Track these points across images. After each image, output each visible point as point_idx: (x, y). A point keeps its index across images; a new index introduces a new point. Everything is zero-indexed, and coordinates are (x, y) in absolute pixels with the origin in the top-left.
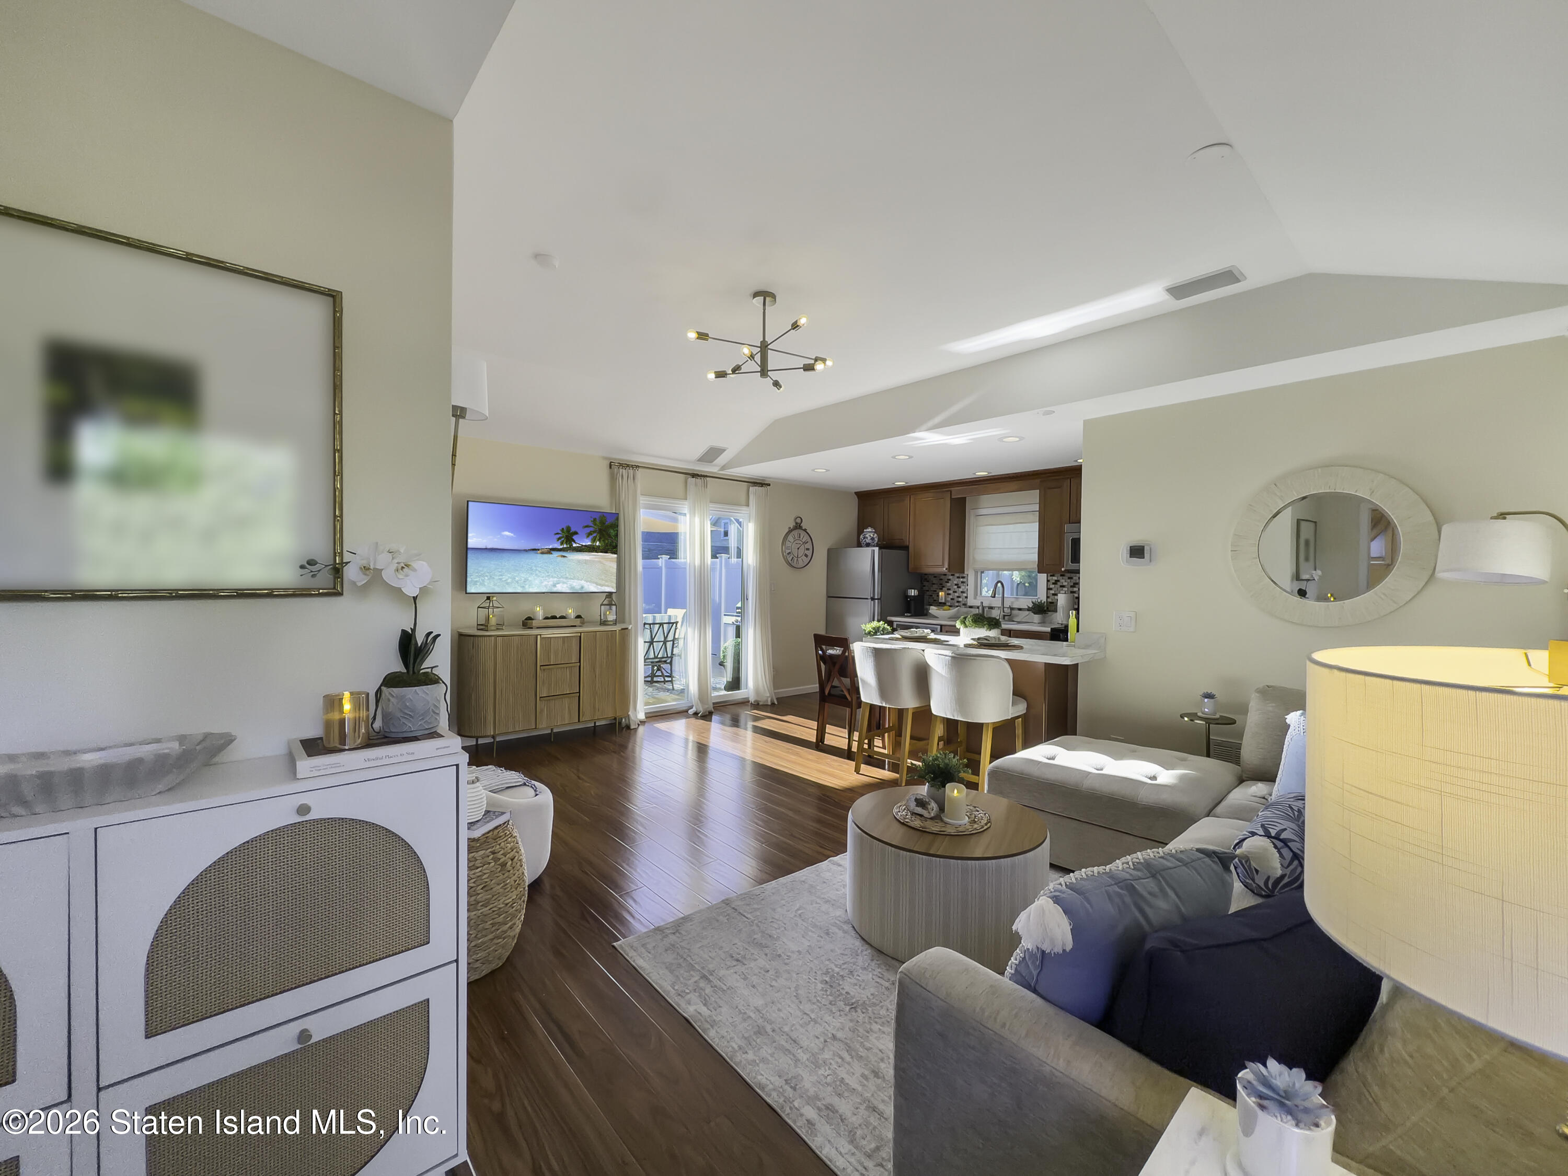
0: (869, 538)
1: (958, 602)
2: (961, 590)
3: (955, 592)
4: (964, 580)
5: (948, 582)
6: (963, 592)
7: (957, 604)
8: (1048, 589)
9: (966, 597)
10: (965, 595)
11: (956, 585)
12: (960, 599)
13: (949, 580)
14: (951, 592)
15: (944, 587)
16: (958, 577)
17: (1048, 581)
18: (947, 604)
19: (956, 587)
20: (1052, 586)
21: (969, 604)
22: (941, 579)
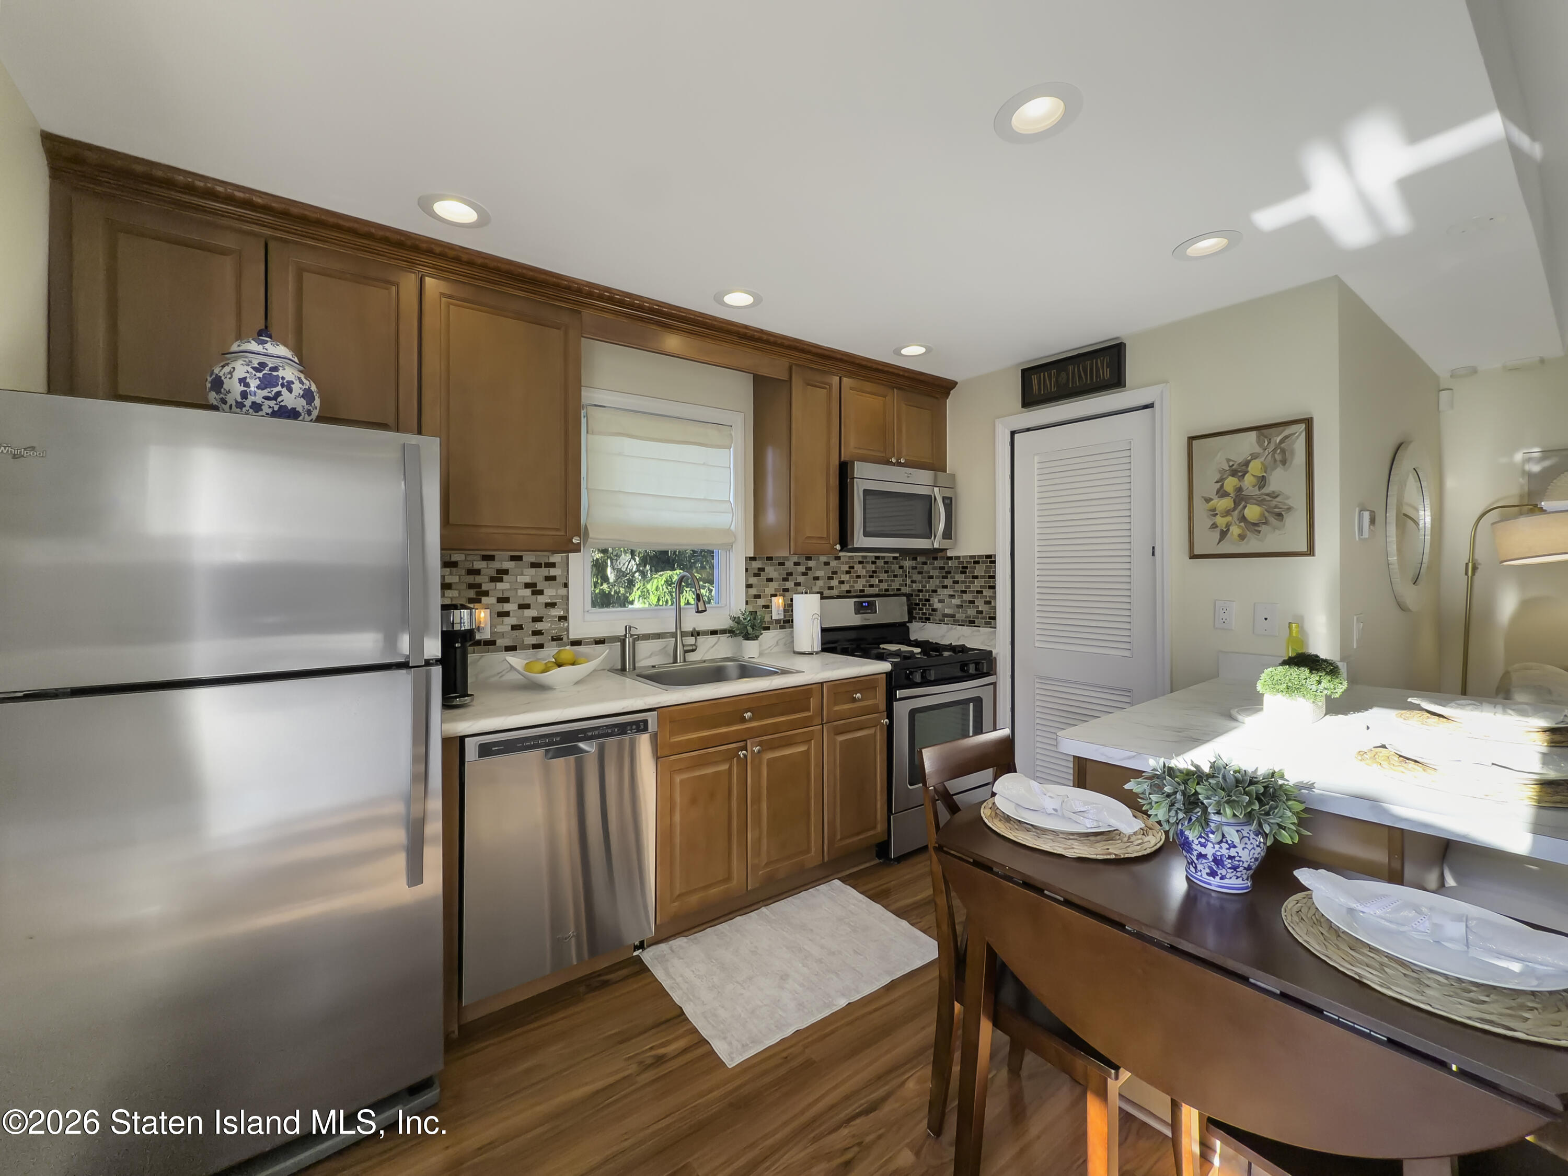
0: (297, 388)
1: (536, 633)
2: (542, 599)
3: (524, 606)
4: (552, 572)
5: (501, 580)
6: (552, 605)
7: (534, 640)
8: (749, 586)
9: (564, 618)
10: (557, 612)
11: (527, 586)
12: (539, 626)
13: (506, 572)
14: (510, 607)
15: (486, 594)
16: (534, 565)
17: (747, 570)
18: (499, 642)
19: (528, 592)
20: (753, 580)
21: (573, 635)
22: (477, 572)
